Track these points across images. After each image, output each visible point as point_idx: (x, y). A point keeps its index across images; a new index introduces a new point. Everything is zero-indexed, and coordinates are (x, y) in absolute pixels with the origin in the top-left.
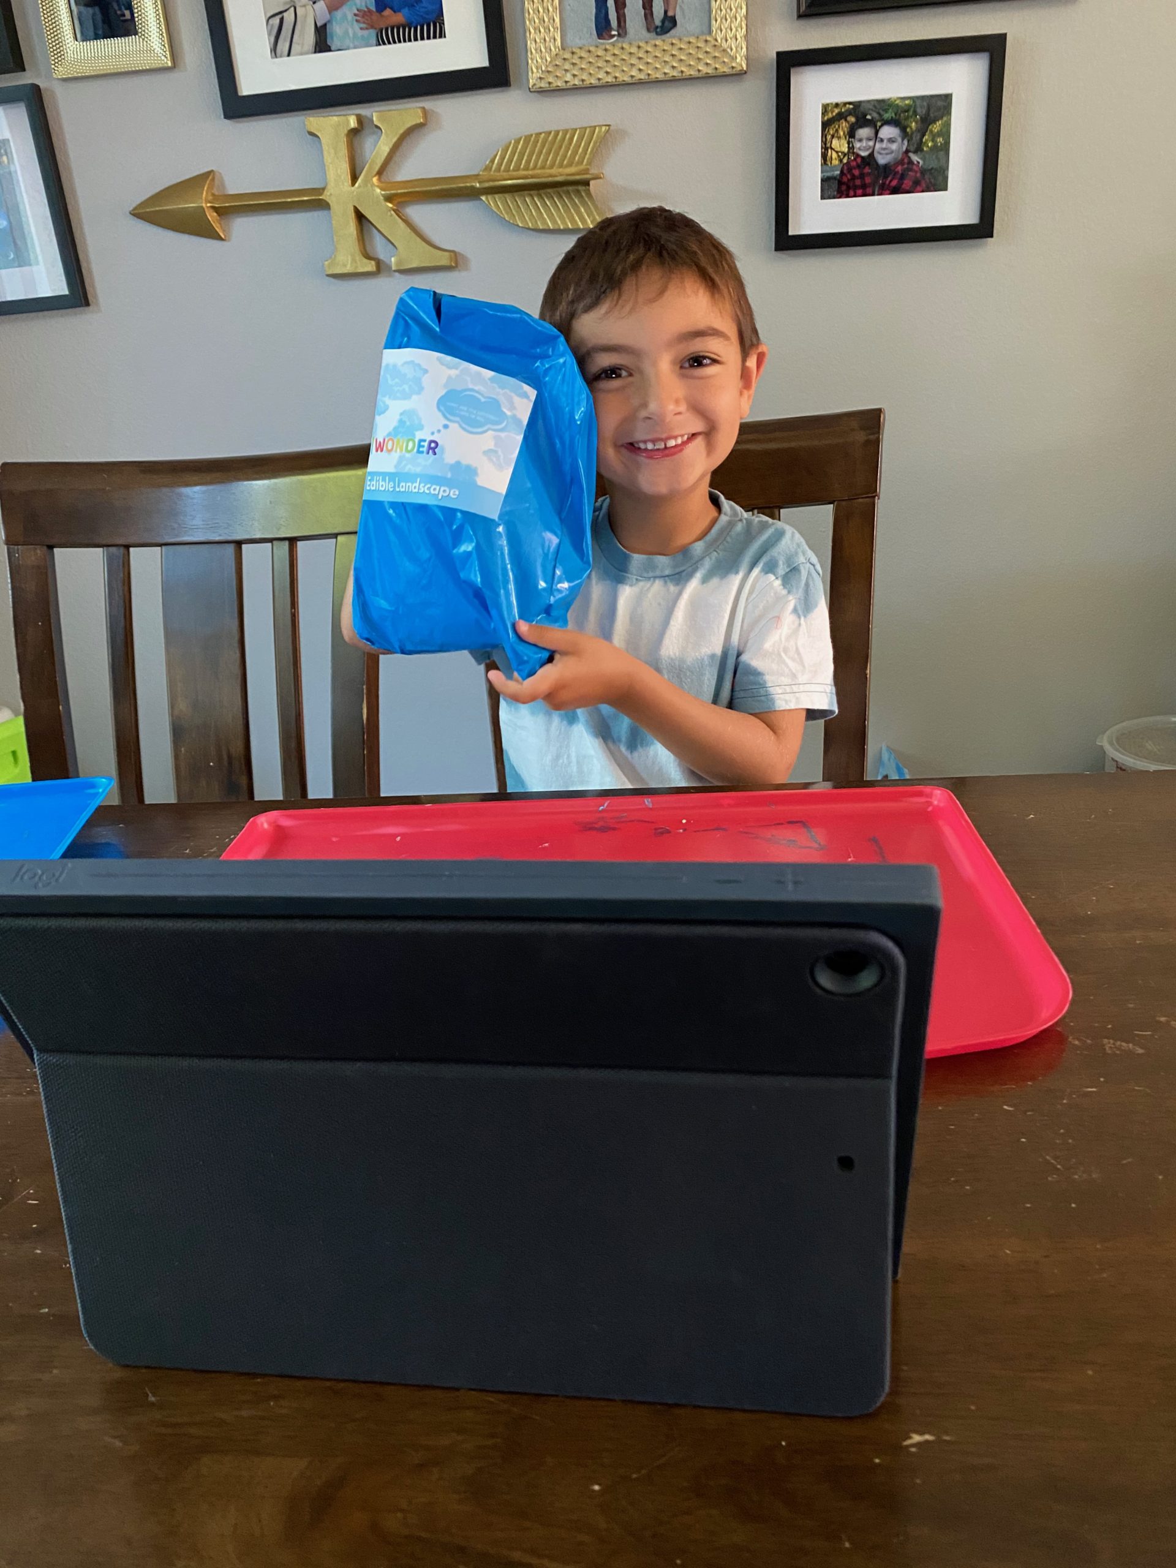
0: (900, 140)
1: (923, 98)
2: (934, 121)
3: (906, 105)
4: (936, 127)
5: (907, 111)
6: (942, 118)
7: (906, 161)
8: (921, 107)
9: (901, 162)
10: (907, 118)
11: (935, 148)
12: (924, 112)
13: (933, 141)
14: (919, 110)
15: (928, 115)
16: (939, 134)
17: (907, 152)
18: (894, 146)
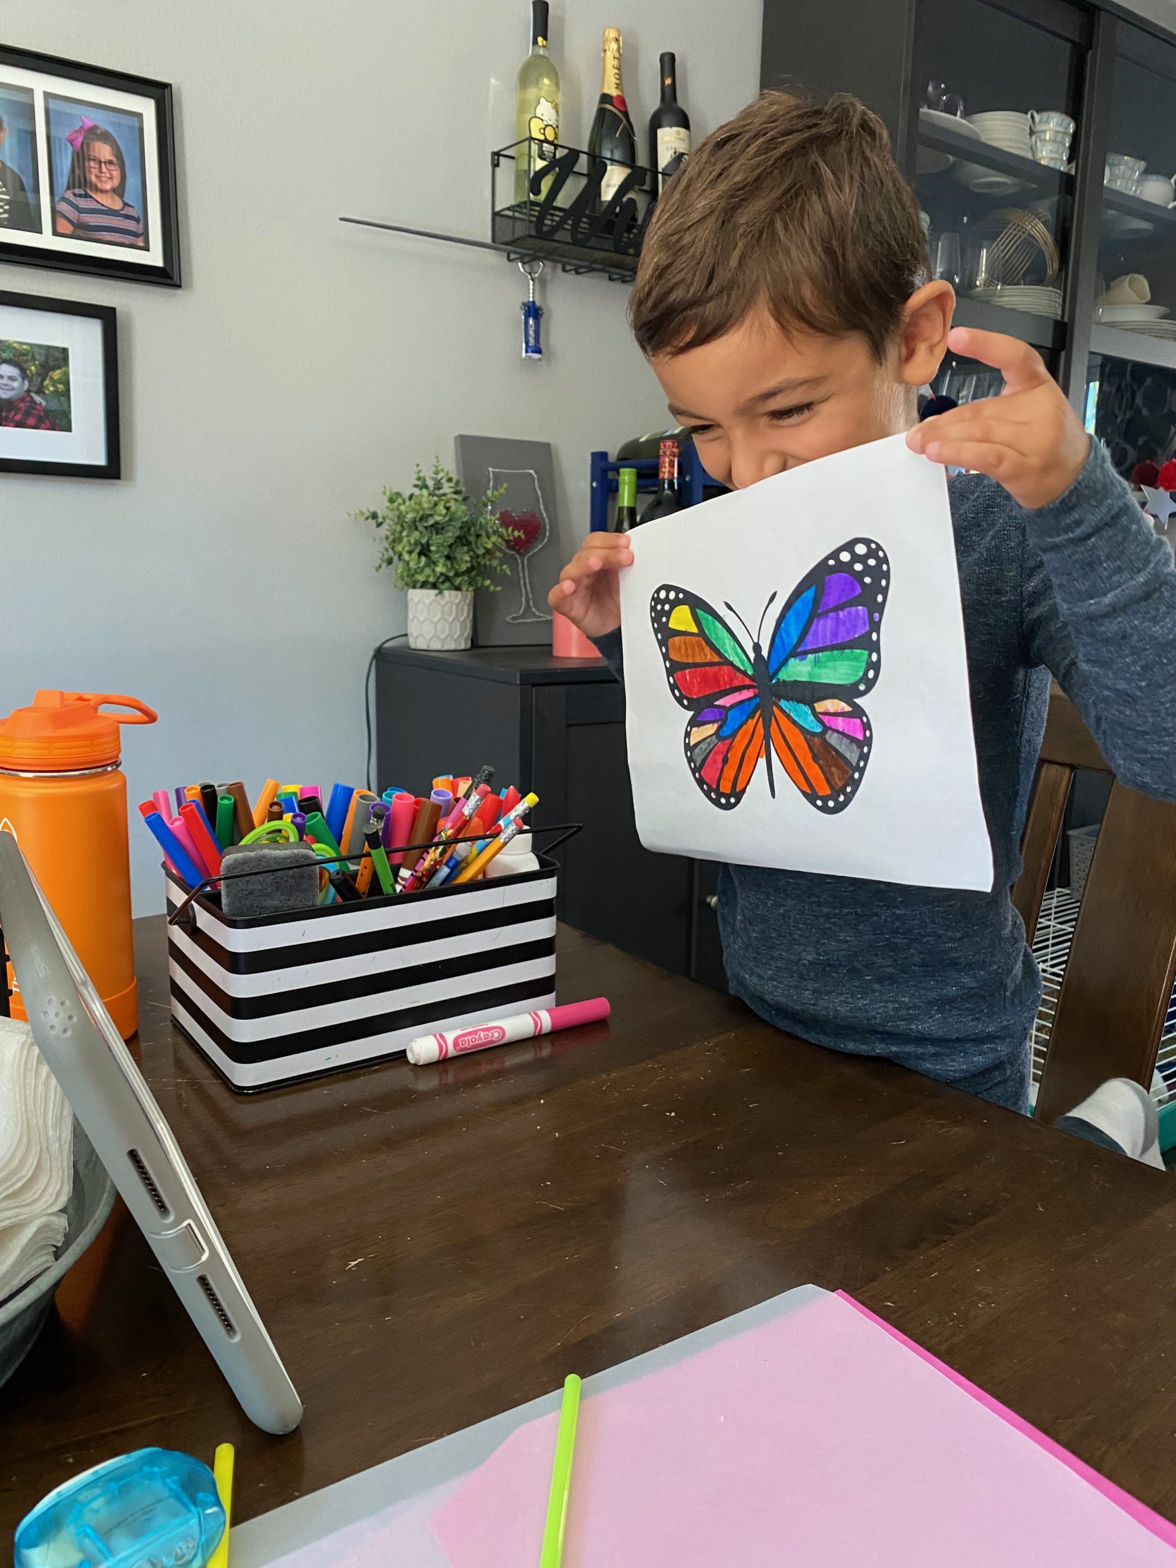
0: (20, 379)
1: (40, 346)
2: (54, 369)
3: (24, 349)
4: (57, 374)
5: (26, 355)
6: (60, 368)
7: (28, 399)
8: (40, 354)
9: (22, 400)
10: (26, 361)
11: (56, 392)
12: (43, 359)
13: (54, 386)
14: (37, 357)
15: (47, 362)
16: (59, 381)
17: (28, 391)
18: (15, 384)
